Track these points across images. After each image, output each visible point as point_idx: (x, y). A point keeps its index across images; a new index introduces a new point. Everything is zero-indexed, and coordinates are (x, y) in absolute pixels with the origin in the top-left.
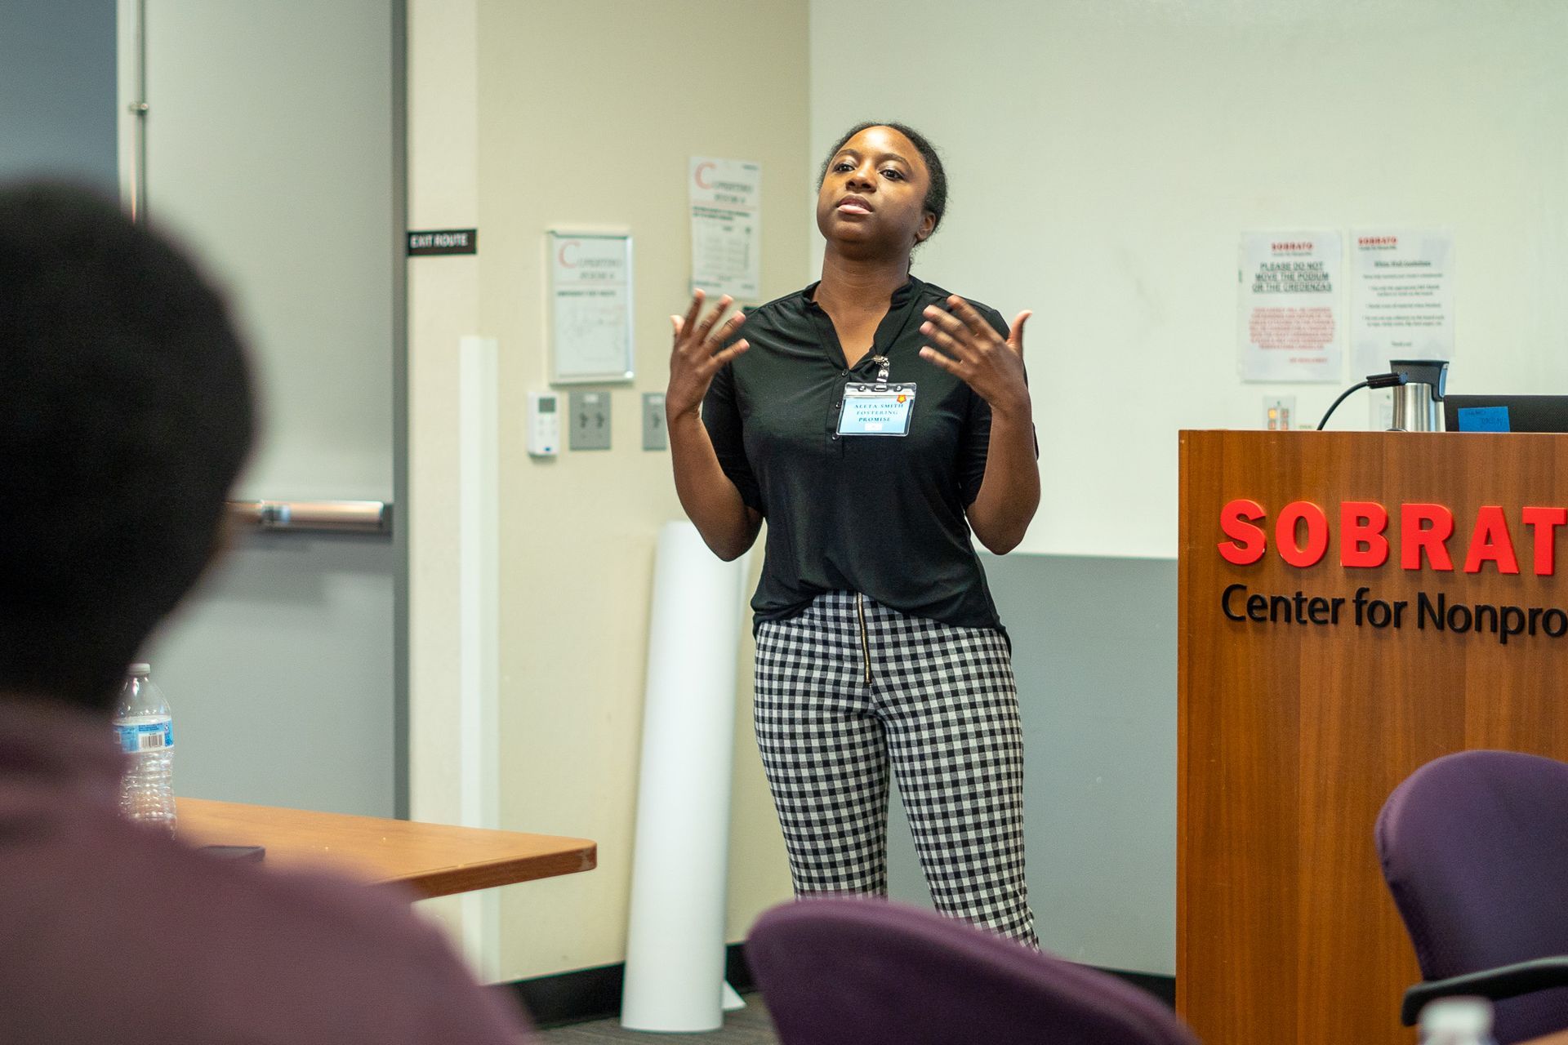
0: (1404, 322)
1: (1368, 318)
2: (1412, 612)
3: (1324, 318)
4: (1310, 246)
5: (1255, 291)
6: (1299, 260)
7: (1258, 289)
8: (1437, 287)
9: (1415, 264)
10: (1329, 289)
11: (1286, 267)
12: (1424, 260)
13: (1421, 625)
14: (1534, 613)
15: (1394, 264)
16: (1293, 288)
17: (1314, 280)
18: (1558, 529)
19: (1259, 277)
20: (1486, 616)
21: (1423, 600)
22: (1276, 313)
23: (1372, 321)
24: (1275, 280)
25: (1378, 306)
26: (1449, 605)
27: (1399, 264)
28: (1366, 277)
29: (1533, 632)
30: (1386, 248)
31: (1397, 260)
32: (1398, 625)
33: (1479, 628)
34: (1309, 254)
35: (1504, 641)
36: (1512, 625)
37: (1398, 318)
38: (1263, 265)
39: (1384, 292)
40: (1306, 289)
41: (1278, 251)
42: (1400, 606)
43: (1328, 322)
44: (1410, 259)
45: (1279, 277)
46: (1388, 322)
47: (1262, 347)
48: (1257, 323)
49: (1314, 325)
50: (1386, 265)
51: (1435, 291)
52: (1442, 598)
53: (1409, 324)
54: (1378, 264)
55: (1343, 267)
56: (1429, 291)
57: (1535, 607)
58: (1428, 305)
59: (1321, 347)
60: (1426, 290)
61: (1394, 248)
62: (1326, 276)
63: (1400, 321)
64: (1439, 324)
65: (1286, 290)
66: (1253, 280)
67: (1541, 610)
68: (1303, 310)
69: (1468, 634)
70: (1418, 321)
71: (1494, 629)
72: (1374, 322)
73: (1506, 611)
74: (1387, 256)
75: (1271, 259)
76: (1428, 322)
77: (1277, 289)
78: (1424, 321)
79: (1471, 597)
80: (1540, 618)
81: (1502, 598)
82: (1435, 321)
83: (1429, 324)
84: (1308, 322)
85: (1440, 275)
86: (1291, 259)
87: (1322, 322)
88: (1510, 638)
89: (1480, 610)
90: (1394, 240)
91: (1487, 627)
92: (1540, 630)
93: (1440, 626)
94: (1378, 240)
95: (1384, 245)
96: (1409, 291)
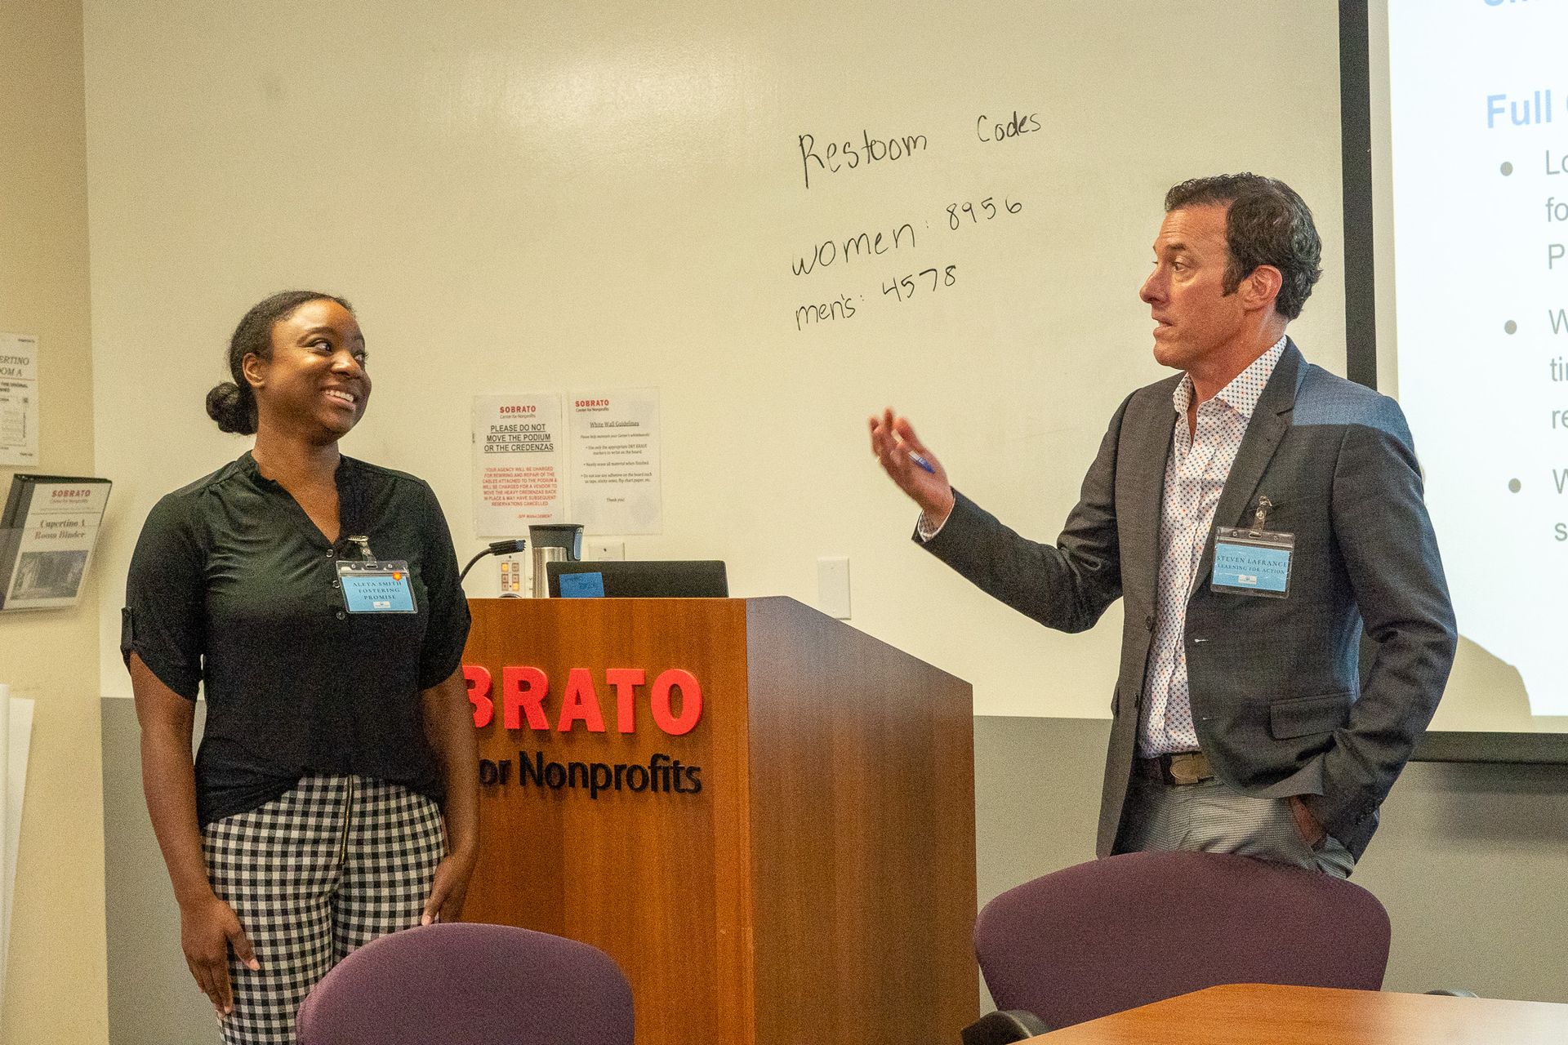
0: (618, 478)
1: (586, 476)
2: (515, 770)
3: (546, 477)
4: (534, 409)
5: (487, 452)
6: (524, 421)
7: (489, 449)
8: (645, 446)
9: (625, 425)
10: (550, 448)
11: (512, 428)
12: (635, 420)
13: (523, 782)
14: (619, 769)
15: (607, 425)
16: (520, 449)
17: (538, 440)
18: (638, 689)
19: (489, 438)
20: (578, 774)
21: (523, 757)
22: (505, 472)
23: (589, 479)
24: (504, 441)
25: (594, 465)
26: (547, 761)
27: (611, 425)
28: (583, 437)
29: (618, 787)
30: (600, 410)
31: (609, 421)
32: (503, 782)
33: (572, 785)
34: (532, 416)
35: (594, 796)
36: (601, 781)
37: (612, 475)
38: (493, 427)
39: (598, 450)
40: (531, 449)
41: (505, 414)
42: (506, 765)
43: (552, 480)
44: (621, 420)
45: (507, 438)
46: (603, 479)
47: (494, 504)
48: (489, 481)
49: (540, 483)
50: (600, 426)
51: (643, 450)
52: (540, 756)
53: (621, 480)
54: (593, 425)
55: (563, 428)
56: (639, 449)
57: (619, 763)
58: (637, 463)
59: (545, 504)
60: (635, 449)
61: (606, 409)
62: (548, 437)
63: (614, 478)
64: (647, 480)
65: (514, 451)
66: (485, 442)
67: (624, 767)
68: (528, 469)
69: (563, 790)
70: (629, 478)
71: (585, 785)
72: (591, 480)
73: (595, 767)
74: (600, 417)
75: (499, 421)
76: (638, 478)
77: (505, 449)
78: (635, 477)
79: (567, 755)
80: (624, 774)
81: (591, 755)
82: (645, 478)
83: (638, 481)
84: (534, 480)
85: (647, 435)
86: (518, 422)
87: (547, 480)
88: (598, 791)
89: (573, 767)
90: (607, 403)
91: (579, 782)
92: (625, 785)
93: (539, 783)
94: (593, 403)
95: (598, 407)
96: (621, 450)
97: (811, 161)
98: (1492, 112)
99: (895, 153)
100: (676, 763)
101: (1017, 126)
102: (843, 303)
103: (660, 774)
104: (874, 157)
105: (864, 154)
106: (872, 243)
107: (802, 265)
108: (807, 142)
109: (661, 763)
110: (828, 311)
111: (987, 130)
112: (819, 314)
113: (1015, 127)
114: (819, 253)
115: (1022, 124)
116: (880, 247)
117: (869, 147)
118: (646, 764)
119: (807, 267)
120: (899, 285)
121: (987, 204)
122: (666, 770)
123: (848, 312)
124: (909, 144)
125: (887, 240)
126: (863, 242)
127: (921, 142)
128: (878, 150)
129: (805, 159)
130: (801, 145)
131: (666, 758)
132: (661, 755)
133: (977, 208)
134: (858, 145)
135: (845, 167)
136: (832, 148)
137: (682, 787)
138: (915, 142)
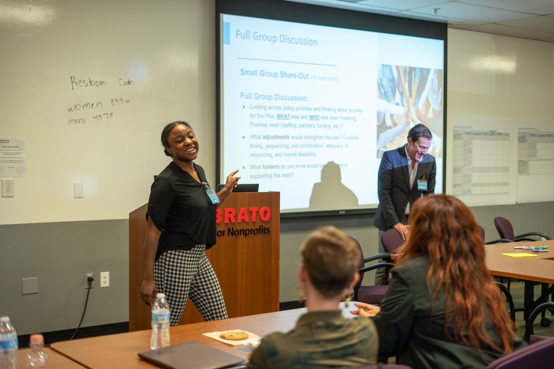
0: (12, 161)
2: (226, 232)
8: (21, 153)
9: (15, 147)
12: (18, 146)
13: (229, 235)
14: (251, 230)
15: (8, 147)
18: (257, 212)
20: (242, 231)
21: (229, 229)
25: (4, 158)
26: (234, 230)
27: (10, 147)
28: (1, 150)
29: (251, 234)
31: (9, 146)
32: (223, 235)
33: (241, 234)
35: (246, 236)
37: (10, 161)
39: (5, 154)
42: (224, 231)
44: (13, 146)
46: (7, 162)
50: (6, 147)
51: (20, 154)
52: (233, 228)
53: (13, 162)
54: (3, 147)
56: (19, 154)
58: (19, 158)
60: (18, 154)
61: (8, 143)
64: (22, 162)
67: (253, 229)
69: (238, 236)
70: (16, 162)
71: (244, 234)
72: (3, 162)
73: (246, 230)
74: (6, 145)
76: (19, 162)
78: (18, 161)
79: (239, 228)
80: (253, 231)
81: (245, 227)
82: (21, 162)
85: (22, 150)
88: (247, 235)
90: (8, 141)
91: (242, 233)
92: (253, 233)
93: (232, 234)
94: (4, 141)
95: (5, 142)
96: (13, 154)
97: (74, 83)
98: (242, 96)
99: (98, 84)
100: (265, 227)
101: (129, 83)
102: (82, 120)
103: (261, 230)
104: (92, 85)
105: (89, 84)
106: (91, 105)
107: (71, 109)
108: (73, 78)
109: (261, 228)
110: (78, 121)
111: (122, 82)
112: (75, 122)
113: (129, 82)
114: (76, 107)
115: (131, 82)
116: (93, 107)
117: (91, 82)
118: (258, 228)
119: (72, 109)
120: (98, 117)
121: (121, 100)
122: (262, 229)
123: (83, 122)
124: (101, 83)
125: (95, 105)
126: (88, 105)
127: (104, 83)
128: (93, 83)
129: (72, 82)
130: (71, 79)
131: (262, 226)
132: (261, 226)
133: (119, 100)
134: (87, 81)
135: (83, 86)
136: (80, 81)
137: (266, 232)
138: (103, 83)
